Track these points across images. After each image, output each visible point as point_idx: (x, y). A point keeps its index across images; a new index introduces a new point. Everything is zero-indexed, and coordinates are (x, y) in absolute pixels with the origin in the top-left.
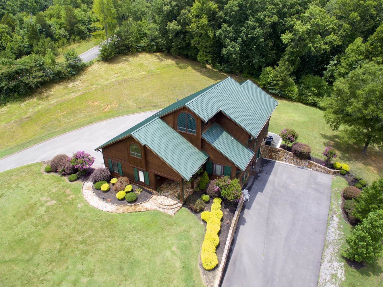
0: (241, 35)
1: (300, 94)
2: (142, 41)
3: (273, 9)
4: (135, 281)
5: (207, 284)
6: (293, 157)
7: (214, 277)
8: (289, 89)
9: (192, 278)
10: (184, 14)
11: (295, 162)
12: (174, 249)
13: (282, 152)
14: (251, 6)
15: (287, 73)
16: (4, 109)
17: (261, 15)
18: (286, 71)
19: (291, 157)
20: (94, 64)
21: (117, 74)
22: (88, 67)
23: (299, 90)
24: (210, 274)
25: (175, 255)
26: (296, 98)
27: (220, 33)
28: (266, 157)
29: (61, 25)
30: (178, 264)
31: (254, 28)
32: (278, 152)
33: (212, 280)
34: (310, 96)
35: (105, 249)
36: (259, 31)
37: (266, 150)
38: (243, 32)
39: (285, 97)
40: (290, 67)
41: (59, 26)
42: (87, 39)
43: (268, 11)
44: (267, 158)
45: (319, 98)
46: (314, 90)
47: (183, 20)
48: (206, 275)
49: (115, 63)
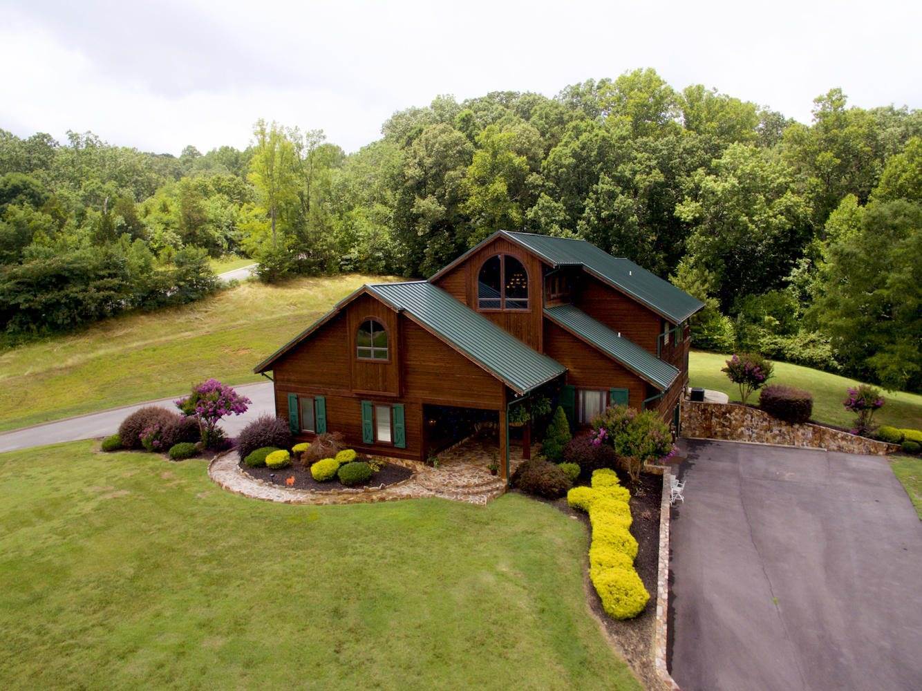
0: (584, 215)
1: (740, 337)
2: (353, 250)
3: (649, 159)
4: (387, 642)
5: (629, 657)
6: (770, 422)
7: (646, 641)
8: (712, 324)
9: (576, 639)
10: (452, 180)
11: (777, 435)
12: (503, 568)
13: (736, 414)
14: (599, 154)
15: (701, 288)
16: (10, 356)
17: (625, 169)
18: (697, 284)
19: (765, 423)
20: (239, 286)
21: (295, 305)
22: (225, 289)
23: (735, 327)
24: (632, 632)
25: (509, 580)
26: (731, 346)
27: (536, 213)
28: (697, 433)
29: (167, 224)
30: (523, 603)
31: (612, 196)
32: (728, 415)
33: (641, 647)
34: (764, 336)
35: (284, 570)
36: (624, 201)
37: (693, 414)
38: (587, 208)
39: (704, 345)
40: (706, 273)
41: (163, 227)
42: (222, 256)
43: (640, 162)
44: (699, 436)
45: (788, 338)
46: (771, 321)
47: (450, 192)
48: (617, 633)
49: (290, 288)
